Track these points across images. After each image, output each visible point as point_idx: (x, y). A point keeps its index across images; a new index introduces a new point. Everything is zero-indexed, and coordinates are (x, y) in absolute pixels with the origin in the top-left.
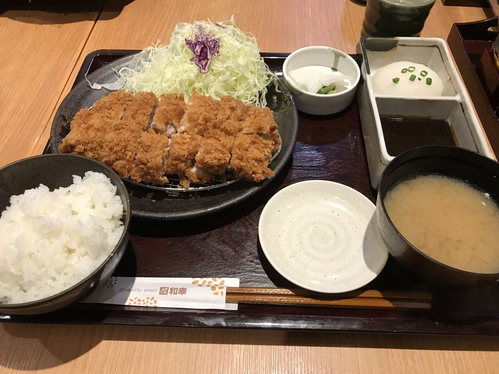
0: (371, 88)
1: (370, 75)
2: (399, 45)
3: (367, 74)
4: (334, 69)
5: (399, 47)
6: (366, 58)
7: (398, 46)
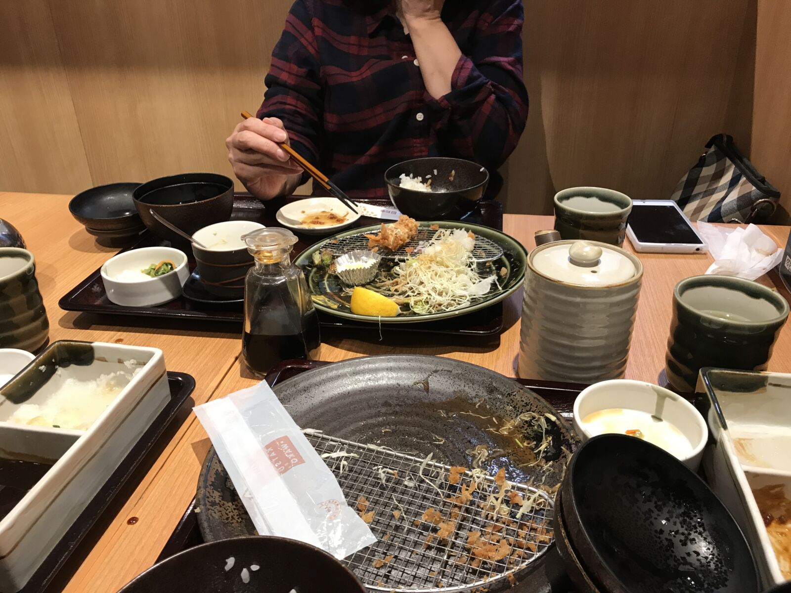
0: (734, 454)
1: (727, 431)
2: (770, 384)
3: (722, 429)
4: (657, 418)
5: (769, 388)
6: (715, 401)
7: (768, 385)
